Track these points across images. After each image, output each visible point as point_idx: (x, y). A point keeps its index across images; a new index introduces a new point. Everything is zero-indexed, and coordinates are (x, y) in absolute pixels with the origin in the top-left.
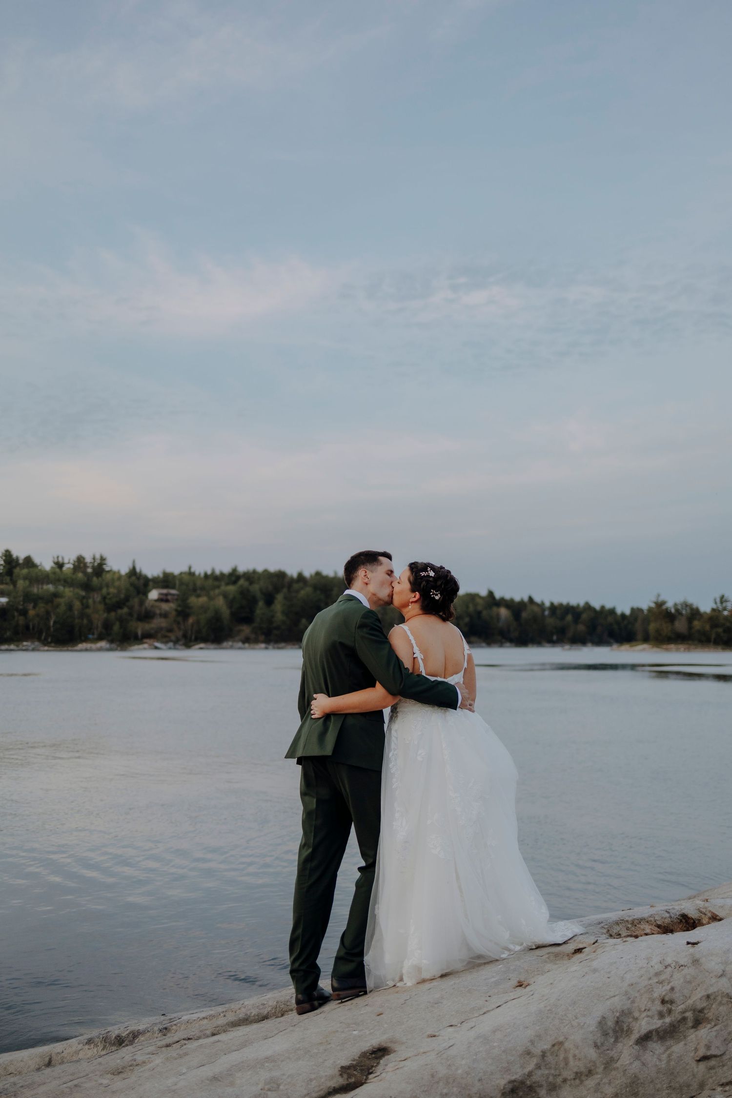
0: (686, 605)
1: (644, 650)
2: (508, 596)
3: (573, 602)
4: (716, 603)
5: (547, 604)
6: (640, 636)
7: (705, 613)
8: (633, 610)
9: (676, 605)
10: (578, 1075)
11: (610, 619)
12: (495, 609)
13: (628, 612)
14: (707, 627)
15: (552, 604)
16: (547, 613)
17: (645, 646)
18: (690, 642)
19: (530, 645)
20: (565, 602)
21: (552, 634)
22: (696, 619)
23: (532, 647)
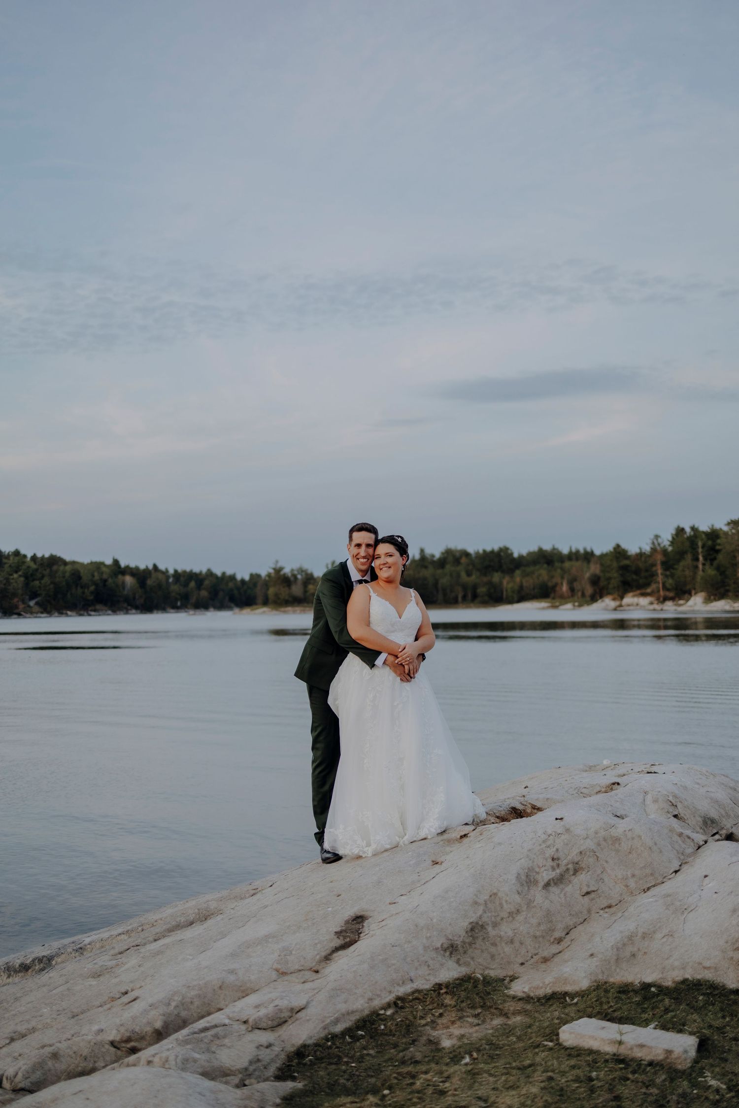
0: (301, 570)
1: (264, 612)
2: (133, 565)
3: (196, 570)
5: (171, 571)
6: (260, 599)
9: (292, 570)
11: (231, 585)
12: (120, 577)
13: (247, 578)
15: (176, 571)
16: (171, 580)
17: (265, 609)
18: (306, 604)
19: (155, 612)
20: (188, 570)
21: (176, 600)
22: (310, 583)
23: (157, 613)
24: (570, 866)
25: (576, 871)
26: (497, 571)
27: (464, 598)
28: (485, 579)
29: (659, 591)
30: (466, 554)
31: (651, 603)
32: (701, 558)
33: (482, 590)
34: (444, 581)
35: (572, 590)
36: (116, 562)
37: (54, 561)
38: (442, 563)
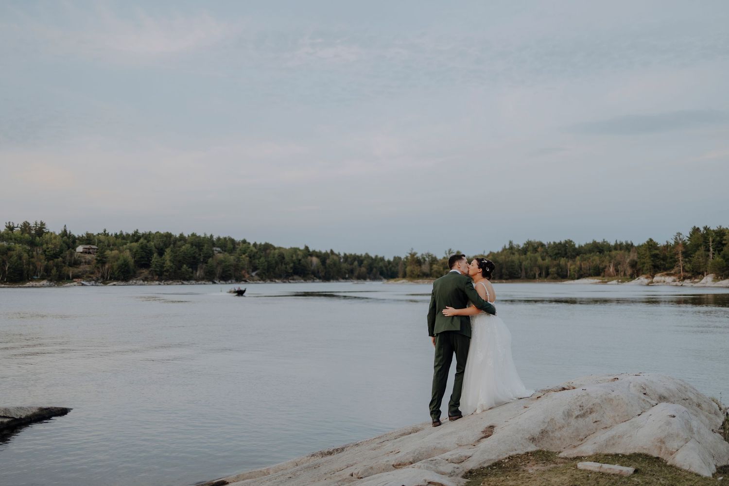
0: (429, 255)
1: (403, 283)
2: (317, 250)
3: (358, 253)
4: (446, 254)
5: (342, 254)
6: (400, 275)
7: (440, 260)
8: (395, 258)
9: (422, 255)
10: (560, 428)
11: (381, 264)
12: (309, 258)
13: (392, 259)
14: (442, 269)
15: (345, 254)
16: (342, 260)
17: (404, 281)
18: (431, 278)
19: (332, 281)
20: (353, 254)
21: (345, 273)
22: (434, 264)
23: (333, 282)
24: (588, 410)
25: (591, 413)
26: (563, 257)
27: (540, 275)
28: (555, 262)
29: (680, 272)
30: (542, 245)
31: (674, 281)
32: (711, 249)
33: (552, 270)
34: (525, 263)
35: (617, 271)
36: (307, 248)
37: (267, 247)
38: (524, 251)
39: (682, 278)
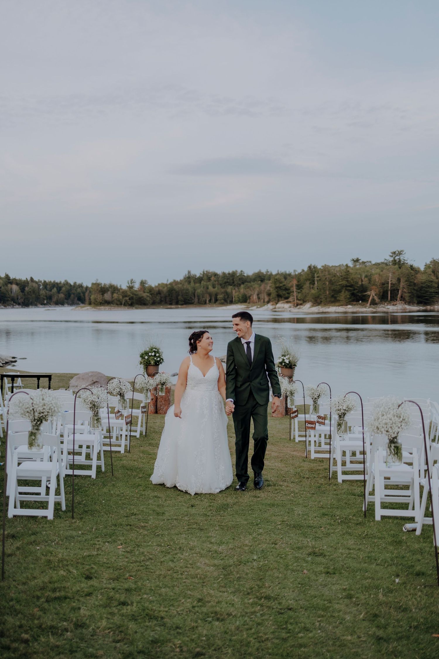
2: (17, 278)
3: (58, 281)
4: (129, 283)
5: (42, 282)
6: (87, 301)
11: (79, 290)
12: (9, 285)
14: (121, 297)
15: (45, 282)
16: (41, 287)
17: (89, 307)
18: (112, 305)
19: (31, 306)
20: (52, 281)
21: (44, 299)
22: (115, 293)
23: (32, 308)
26: (231, 285)
27: (210, 301)
28: (223, 290)
29: (294, 301)
30: (216, 275)
31: (290, 307)
32: (316, 283)
33: (220, 297)
34: (199, 291)
35: (259, 298)
36: (7, 276)
38: (200, 280)
39: (296, 305)
